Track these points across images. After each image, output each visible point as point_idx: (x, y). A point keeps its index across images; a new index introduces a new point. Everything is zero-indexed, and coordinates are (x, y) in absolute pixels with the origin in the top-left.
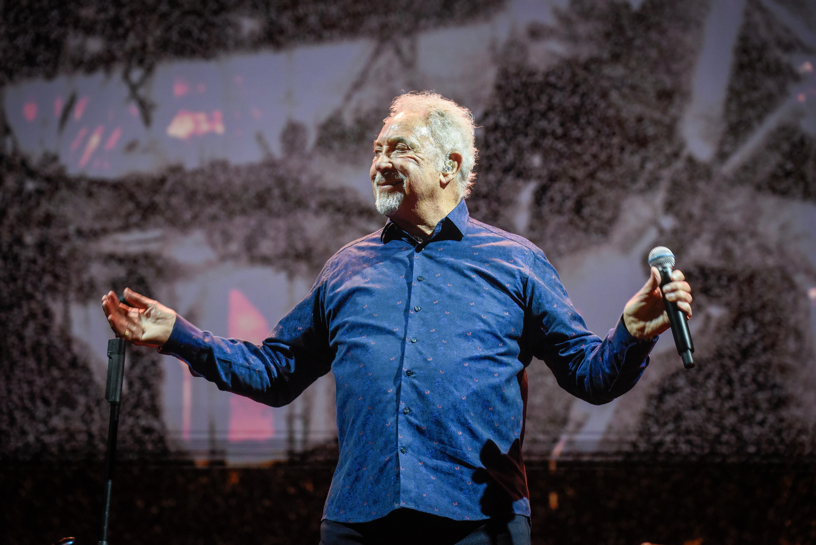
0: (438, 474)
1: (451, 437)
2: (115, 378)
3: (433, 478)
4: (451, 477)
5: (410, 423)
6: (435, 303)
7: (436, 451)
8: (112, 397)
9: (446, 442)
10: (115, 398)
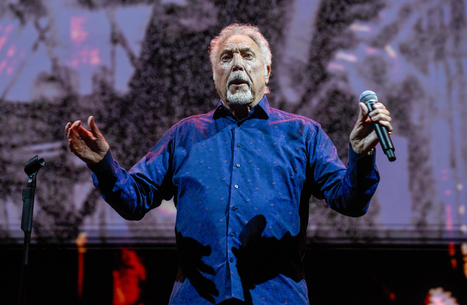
5: (235, 243)
8: (25, 227)
10: (28, 228)
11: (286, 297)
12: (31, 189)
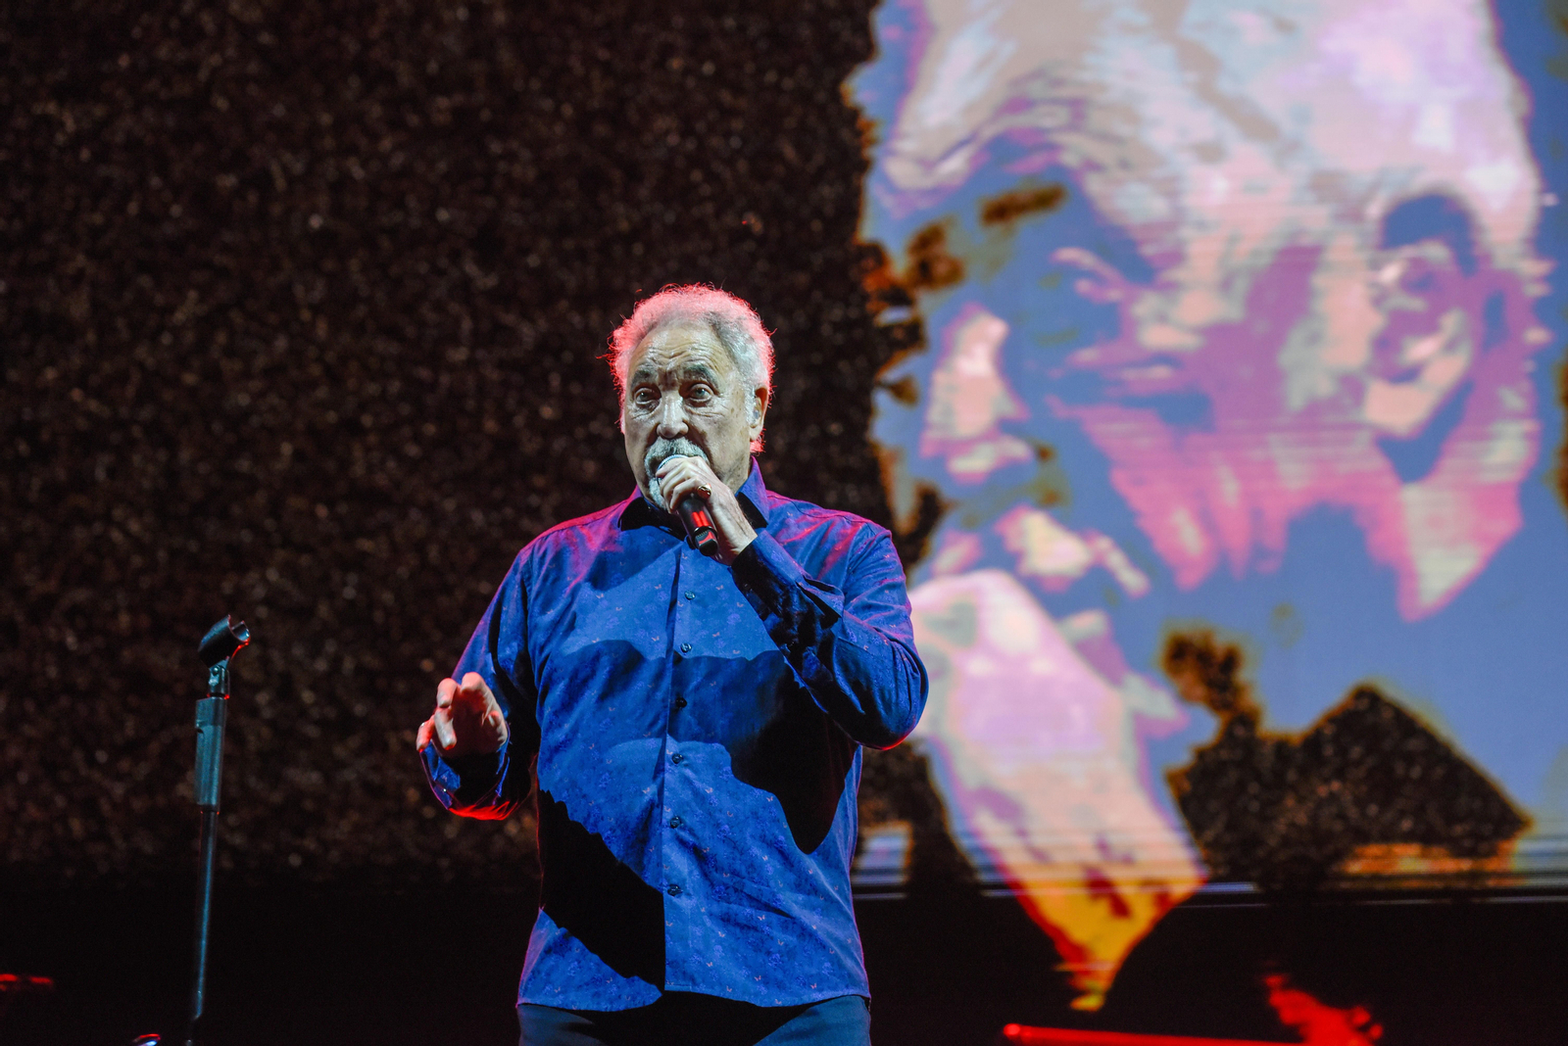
0: (731, 928)
1: (753, 866)
2: (209, 766)
3: (721, 934)
4: (752, 932)
5: (682, 843)
6: (715, 636)
7: (727, 888)
8: (204, 797)
9: (744, 873)
10: (210, 800)
11: (814, 971)
12: (217, 701)
